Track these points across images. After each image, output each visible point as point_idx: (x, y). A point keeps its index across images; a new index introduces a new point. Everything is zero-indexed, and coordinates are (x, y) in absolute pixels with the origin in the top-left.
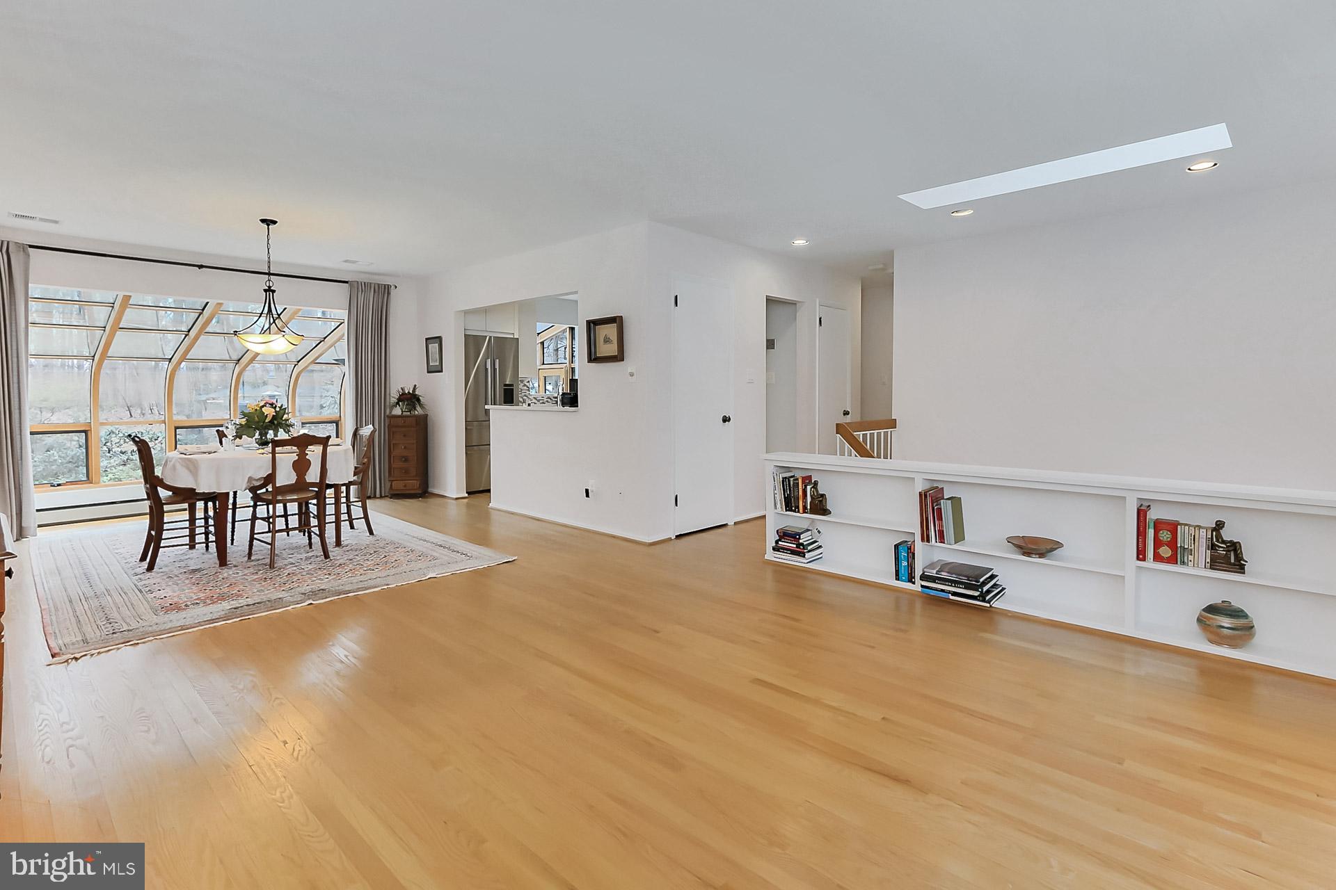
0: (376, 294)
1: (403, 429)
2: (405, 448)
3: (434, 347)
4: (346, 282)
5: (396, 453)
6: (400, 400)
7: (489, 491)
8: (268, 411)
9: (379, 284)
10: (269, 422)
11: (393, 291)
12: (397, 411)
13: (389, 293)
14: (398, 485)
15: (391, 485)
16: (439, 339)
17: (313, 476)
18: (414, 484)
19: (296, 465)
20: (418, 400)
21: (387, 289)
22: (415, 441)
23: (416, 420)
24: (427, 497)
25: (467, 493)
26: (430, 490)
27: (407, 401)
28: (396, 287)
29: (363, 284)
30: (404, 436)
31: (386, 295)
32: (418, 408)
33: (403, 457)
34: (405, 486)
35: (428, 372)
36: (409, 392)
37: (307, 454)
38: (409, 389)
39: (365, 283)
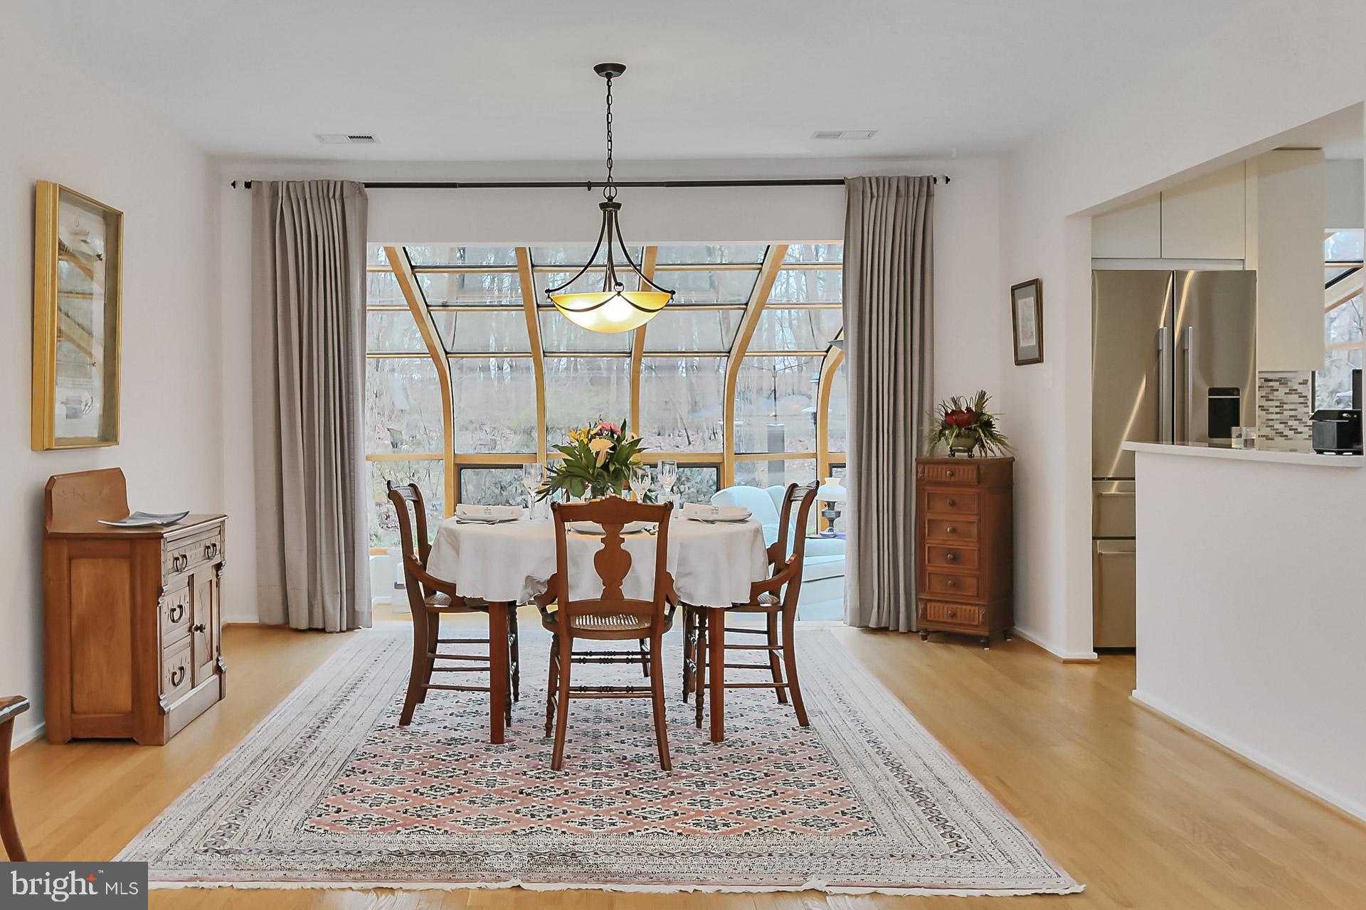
0: (901, 201)
1: (952, 490)
2: (954, 531)
3: (1027, 304)
4: (841, 182)
5: (932, 541)
6: (946, 425)
7: (1132, 651)
8: (601, 446)
9: (907, 179)
10: (602, 467)
11: (940, 189)
12: (944, 449)
13: (929, 195)
14: (939, 612)
15: (925, 609)
16: (1036, 284)
17: (639, 585)
18: (974, 615)
19: (602, 561)
20: (988, 425)
21: (928, 183)
22: (974, 518)
23: (978, 469)
24: (1010, 648)
25: (1095, 650)
26: (1020, 629)
27: (960, 426)
28: (948, 180)
29: (867, 180)
30: (953, 504)
31: (924, 199)
32: (989, 444)
33: (950, 551)
34: (954, 615)
35: (1018, 363)
36: (968, 409)
37: (623, 540)
38: (968, 401)
39: (877, 179)
